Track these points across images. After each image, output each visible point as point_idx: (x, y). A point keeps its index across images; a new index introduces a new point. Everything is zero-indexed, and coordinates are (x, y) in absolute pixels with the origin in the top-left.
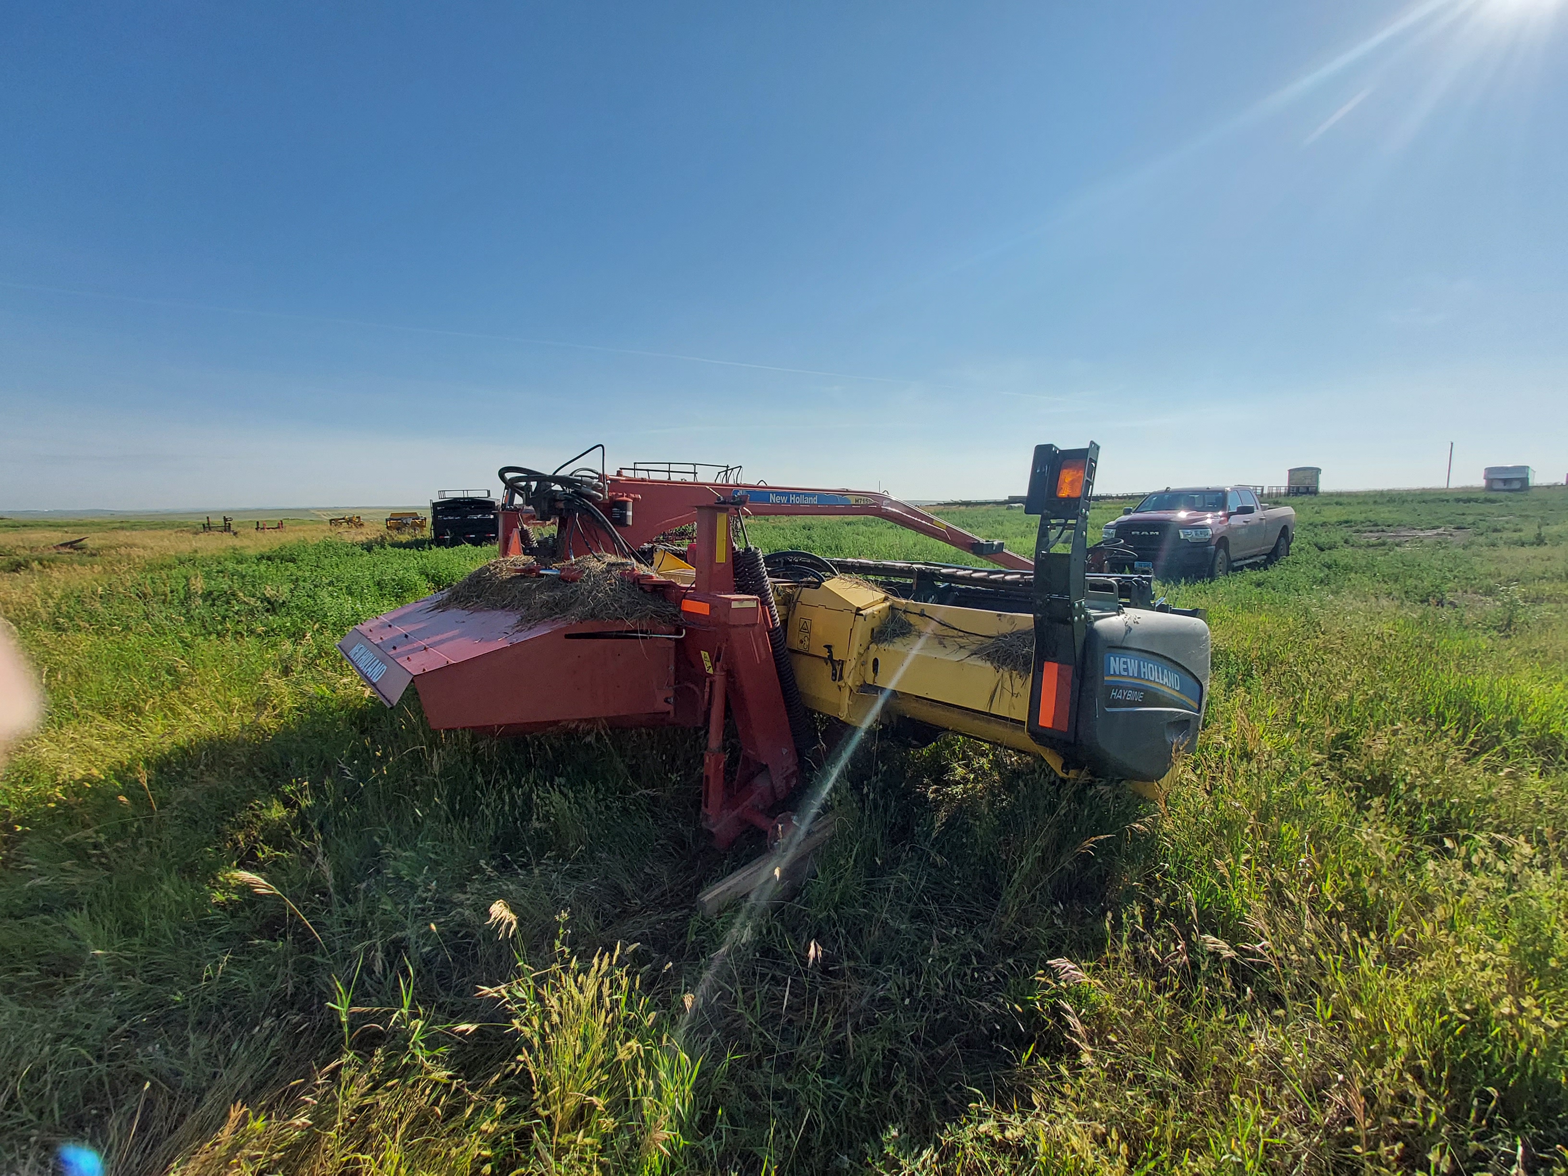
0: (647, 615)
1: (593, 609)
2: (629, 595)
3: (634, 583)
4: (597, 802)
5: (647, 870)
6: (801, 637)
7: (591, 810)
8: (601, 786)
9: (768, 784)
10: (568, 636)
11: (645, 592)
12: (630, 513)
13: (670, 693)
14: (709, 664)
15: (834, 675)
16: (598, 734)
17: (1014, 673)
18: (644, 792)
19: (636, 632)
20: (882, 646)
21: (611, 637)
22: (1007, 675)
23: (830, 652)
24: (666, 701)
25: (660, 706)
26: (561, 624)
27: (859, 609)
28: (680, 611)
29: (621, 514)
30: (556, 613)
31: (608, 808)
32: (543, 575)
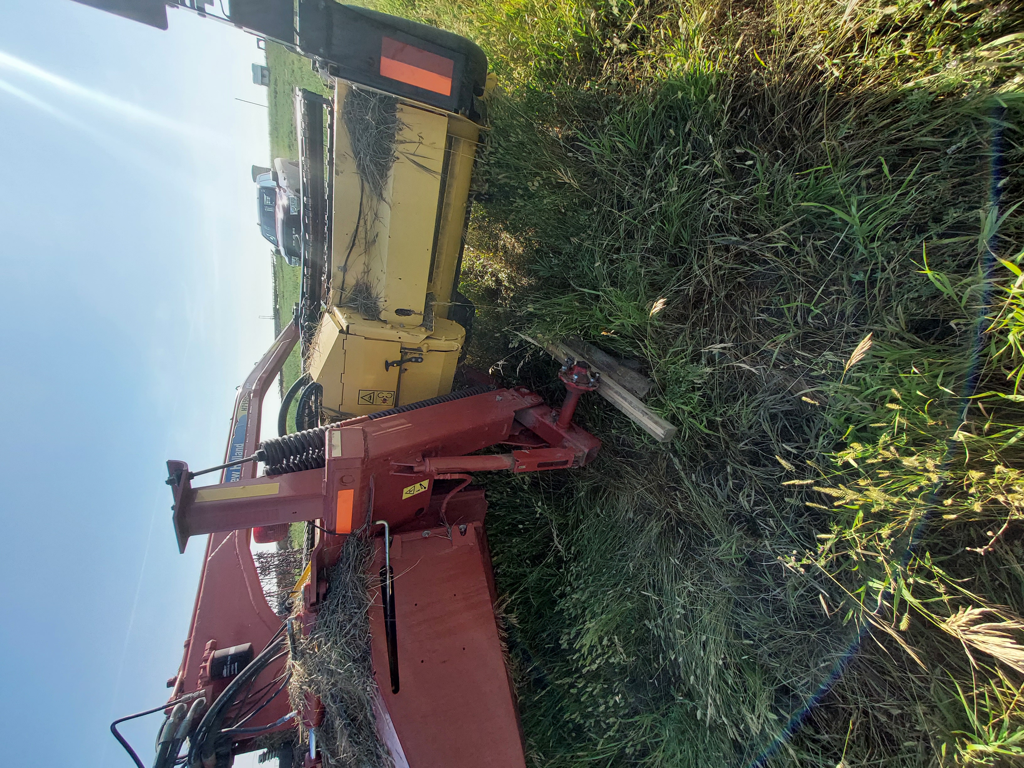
0: (360, 580)
1: (354, 661)
2: (333, 612)
3: (316, 611)
4: (574, 591)
5: (631, 515)
6: (379, 401)
7: (586, 594)
8: (557, 592)
9: (531, 411)
10: (396, 691)
11: (328, 591)
12: (232, 650)
13: (455, 530)
14: (417, 486)
15: (417, 361)
16: (506, 611)
17: (397, 137)
18: (556, 540)
19: (384, 589)
20: (381, 304)
21: (393, 625)
22: (401, 147)
23: (392, 364)
24: (464, 533)
25: (471, 539)
26: (379, 705)
27: (341, 331)
28: (352, 534)
29: (232, 662)
30: (365, 717)
31: (578, 577)
32: (318, 753)
